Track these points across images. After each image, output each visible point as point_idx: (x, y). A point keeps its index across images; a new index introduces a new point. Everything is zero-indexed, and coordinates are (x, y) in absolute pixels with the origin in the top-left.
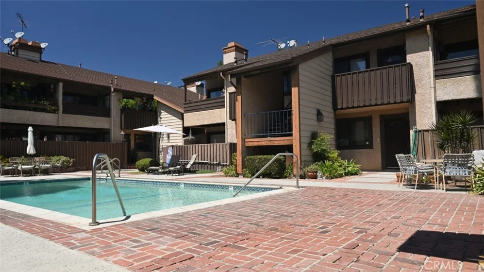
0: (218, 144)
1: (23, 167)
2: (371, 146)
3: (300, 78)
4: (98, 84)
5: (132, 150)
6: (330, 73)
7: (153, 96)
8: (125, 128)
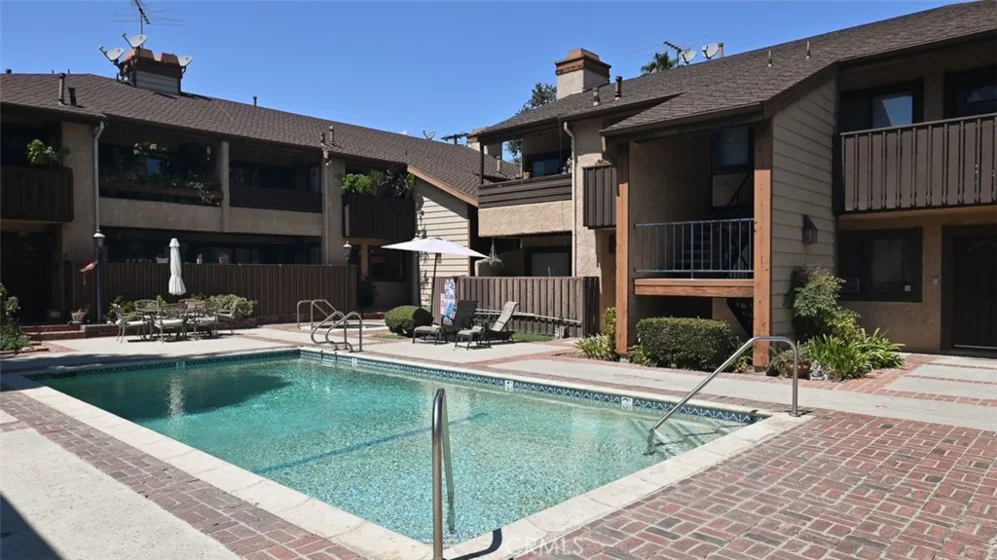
0: (557, 279)
1: (165, 322)
2: (916, 296)
3: (775, 149)
4: (297, 142)
5: (363, 279)
6: (830, 131)
7: (406, 166)
8: (352, 235)
